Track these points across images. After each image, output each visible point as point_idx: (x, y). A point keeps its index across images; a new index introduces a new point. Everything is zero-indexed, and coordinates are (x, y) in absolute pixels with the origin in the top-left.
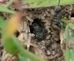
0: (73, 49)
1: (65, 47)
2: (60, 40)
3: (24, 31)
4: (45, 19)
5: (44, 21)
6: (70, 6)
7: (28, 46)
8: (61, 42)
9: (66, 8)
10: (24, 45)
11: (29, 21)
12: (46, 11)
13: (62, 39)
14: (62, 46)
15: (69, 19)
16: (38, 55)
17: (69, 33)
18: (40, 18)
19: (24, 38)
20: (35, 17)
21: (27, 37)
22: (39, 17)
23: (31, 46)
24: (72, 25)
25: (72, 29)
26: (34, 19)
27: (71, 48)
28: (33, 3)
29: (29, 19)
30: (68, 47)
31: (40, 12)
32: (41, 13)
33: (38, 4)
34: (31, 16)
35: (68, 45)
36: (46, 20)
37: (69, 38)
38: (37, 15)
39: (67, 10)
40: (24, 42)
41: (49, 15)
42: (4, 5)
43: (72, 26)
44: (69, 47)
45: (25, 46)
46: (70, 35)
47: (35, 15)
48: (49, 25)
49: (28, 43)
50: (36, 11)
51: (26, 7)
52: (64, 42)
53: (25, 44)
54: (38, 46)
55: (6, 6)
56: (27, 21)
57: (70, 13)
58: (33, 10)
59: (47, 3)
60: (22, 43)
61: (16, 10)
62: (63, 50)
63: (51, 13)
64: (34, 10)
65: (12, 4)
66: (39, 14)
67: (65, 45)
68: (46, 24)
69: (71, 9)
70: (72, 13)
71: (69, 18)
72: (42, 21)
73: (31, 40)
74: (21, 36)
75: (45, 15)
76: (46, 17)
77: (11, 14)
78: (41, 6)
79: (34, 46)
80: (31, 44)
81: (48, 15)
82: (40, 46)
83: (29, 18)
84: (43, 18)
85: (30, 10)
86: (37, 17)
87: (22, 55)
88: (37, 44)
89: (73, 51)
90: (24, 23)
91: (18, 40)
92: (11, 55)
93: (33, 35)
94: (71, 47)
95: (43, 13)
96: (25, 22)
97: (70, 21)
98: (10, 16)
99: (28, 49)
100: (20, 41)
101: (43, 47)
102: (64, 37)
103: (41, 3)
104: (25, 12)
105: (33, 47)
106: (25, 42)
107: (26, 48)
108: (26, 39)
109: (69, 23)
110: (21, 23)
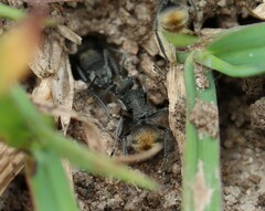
0: (207, 130)
1: (184, 123)
2: (166, 103)
3: (51, 71)
4: (118, 33)
5: (118, 42)
7: (66, 120)
8: (172, 108)
10: (53, 118)
11: (68, 42)
12: (122, 10)
13: (173, 99)
14: (172, 120)
15: (195, 35)
16: (97, 148)
17: (194, 78)
18: (102, 32)
19: (51, 95)
20: (88, 27)
21: (60, 92)
22: (101, 27)
23: (73, 121)
24: (207, 53)
25: (204, 67)
26: (84, 33)
27: (201, 126)
29: (68, 36)
30: (192, 122)
31: (105, 14)
32: (108, 16)
34: (75, 24)
35: (192, 117)
36: (122, 39)
37: (196, 95)
38: (94, 21)
40: (50, 109)
41: (131, 21)
43: (205, 58)
44: (197, 122)
45: (56, 120)
46: (200, 85)
47: (87, 23)
48: (132, 54)
49: (63, 110)
50: (89, 9)
52: (180, 107)
53: (56, 113)
54: (97, 121)
56: (62, 40)
57: (200, 15)
58: (81, 4)
61: (25, 5)
62: (178, 132)
63: (140, 17)
64: (85, 7)
66: (99, 18)
67: (183, 116)
69: (202, 3)
70: (205, 15)
71: (196, 30)
72: (109, 41)
73: (75, 100)
74: (43, 88)
75: (118, 22)
76: (123, 27)
77: (11, 19)
79: (83, 119)
80: (75, 115)
81: (129, 21)
82: (105, 119)
83: (67, 33)
84: (113, 31)
85: (71, 7)
86: (94, 28)
87: (45, 150)
88: (93, 113)
89: (207, 134)
90: (51, 48)
91: (31, 99)
92: (11, 150)
93: (81, 84)
94: (202, 122)
95: (112, 15)
96: (55, 45)
97: (199, 40)
98: (7, 26)
99: (65, 129)
100: (38, 105)
101: (112, 122)
102: (179, 92)
104: (55, 13)
105: (80, 122)
106: (55, 107)
107: (59, 126)
108: (58, 97)
109: (197, 45)
110: (43, 49)
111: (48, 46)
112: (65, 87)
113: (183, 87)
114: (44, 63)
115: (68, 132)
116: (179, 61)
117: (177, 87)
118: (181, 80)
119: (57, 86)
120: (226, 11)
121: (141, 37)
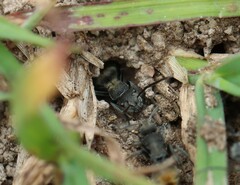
0: (216, 143)
1: (194, 138)
2: (179, 119)
3: (77, 92)
4: (137, 58)
5: (136, 66)
6: (207, 22)
7: (90, 136)
8: (184, 124)
9: (197, 27)
10: (79, 134)
11: (92, 66)
12: (139, 37)
13: (185, 117)
14: (185, 135)
15: (205, 60)
16: (118, 161)
17: (204, 98)
18: (122, 57)
19: (77, 113)
20: (109, 53)
21: (85, 111)
22: (121, 53)
23: (97, 137)
24: (215, 75)
25: (213, 88)
26: (106, 58)
27: (210, 141)
28: (103, 16)
29: (92, 61)
30: (203, 137)
31: (125, 41)
32: (127, 43)
33: (117, 18)
34: (98, 50)
35: (202, 132)
36: (140, 63)
37: (206, 113)
38: (115, 47)
39: (200, 33)
40: (76, 126)
41: (148, 48)
42: (18, 21)
43: (214, 80)
44: (207, 137)
45: (82, 136)
46: (209, 104)
47: (109, 49)
48: (149, 77)
49: (88, 127)
50: (111, 37)
51: (83, 26)
52: (192, 124)
53: (82, 130)
54: (118, 136)
55: (26, 23)
56: (86, 64)
57: (209, 42)
58: (103, 33)
59: (143, 13)
60: (71, 128)
61: (54, 34)
62: (190, 145)
63: (155, 44)
64: (107, 35)
65: (43, 19)
66: (120, 45)
67: (194, 131)
68: (140, 74)
69: (211, 31)
70: (213, 42)
71: (206, 55)
72: (128, 65)
73: (98, 118)
74: (70, 107)
75: (137, 48)
76: (141, 53)
77: (40, 46)
78: (124, 22)
79: (105, 134)
80: (98, 131)
81: (146, 48)
82: (125, 135)
83: (91, 58)
84: (132, 56)
85: (94, 35)
86: (114, 54)
87: (72, 162)
88: (114, 130)
89: (216, 148)
90: (77, 71)
91: (59, 119)
92: (41, 162)
93: (104, 104)
94: (211, 136)
95: (131, 43)
96: (80, 69)
97: (208, 64)
98: (37, 52)
99: (89, 144)
100: (65, 123)
101: (131, 137)
102: (191, 110)
103: (127, 14)
104: (80, 40)
105: (103, 138)
106: (80, 124)
107: (84, 142)
108: (83, 115)
109: (206, 69)
110: (69, 72)
111: (73, 70)
112: (90, 106)
113: (194, 106)
114: (70, 86)
115: (92, 146)
116: (191, 83)
117: (189, 105)
118: (192, 100)
119: (82, 106)
120: (232, 38)
121: (157, 61)
